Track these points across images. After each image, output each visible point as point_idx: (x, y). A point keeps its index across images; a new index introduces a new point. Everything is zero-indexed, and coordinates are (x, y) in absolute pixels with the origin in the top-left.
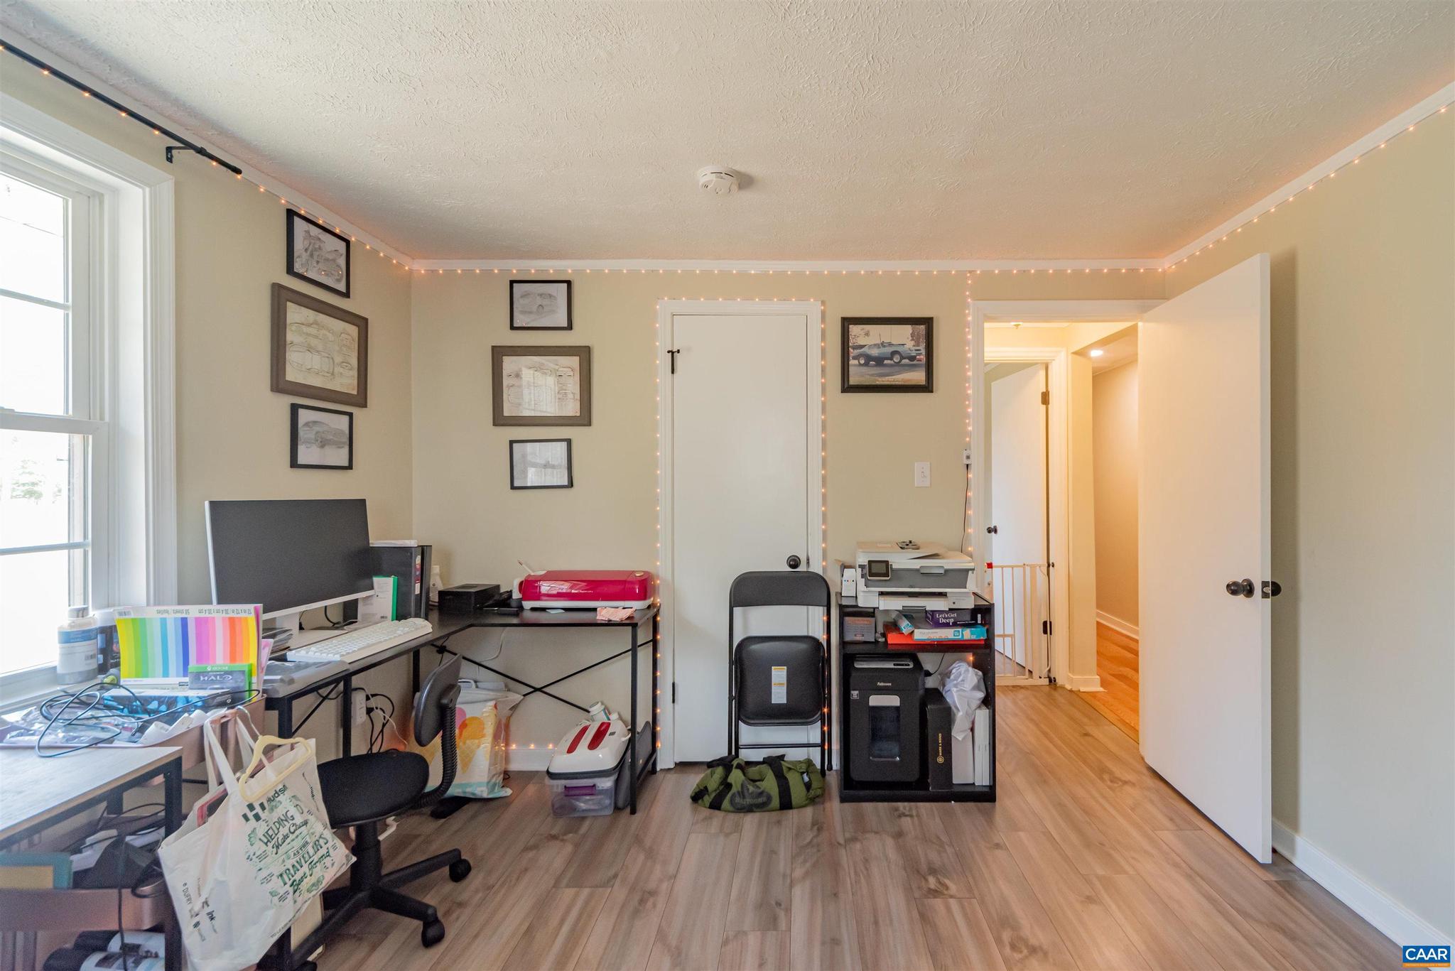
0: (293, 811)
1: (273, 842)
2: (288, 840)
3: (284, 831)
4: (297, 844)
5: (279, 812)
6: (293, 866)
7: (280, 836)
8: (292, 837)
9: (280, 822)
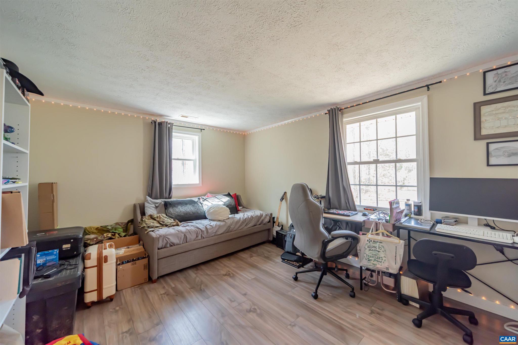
0: (378, 247)
1: (369, 248)
2: (373, 251)
3: (373, 249)
4: (374, 253)
5: (375, 245)
6: (371, 256)
7: (372, 249)
8: (374, 251)
9: (374, 247)
